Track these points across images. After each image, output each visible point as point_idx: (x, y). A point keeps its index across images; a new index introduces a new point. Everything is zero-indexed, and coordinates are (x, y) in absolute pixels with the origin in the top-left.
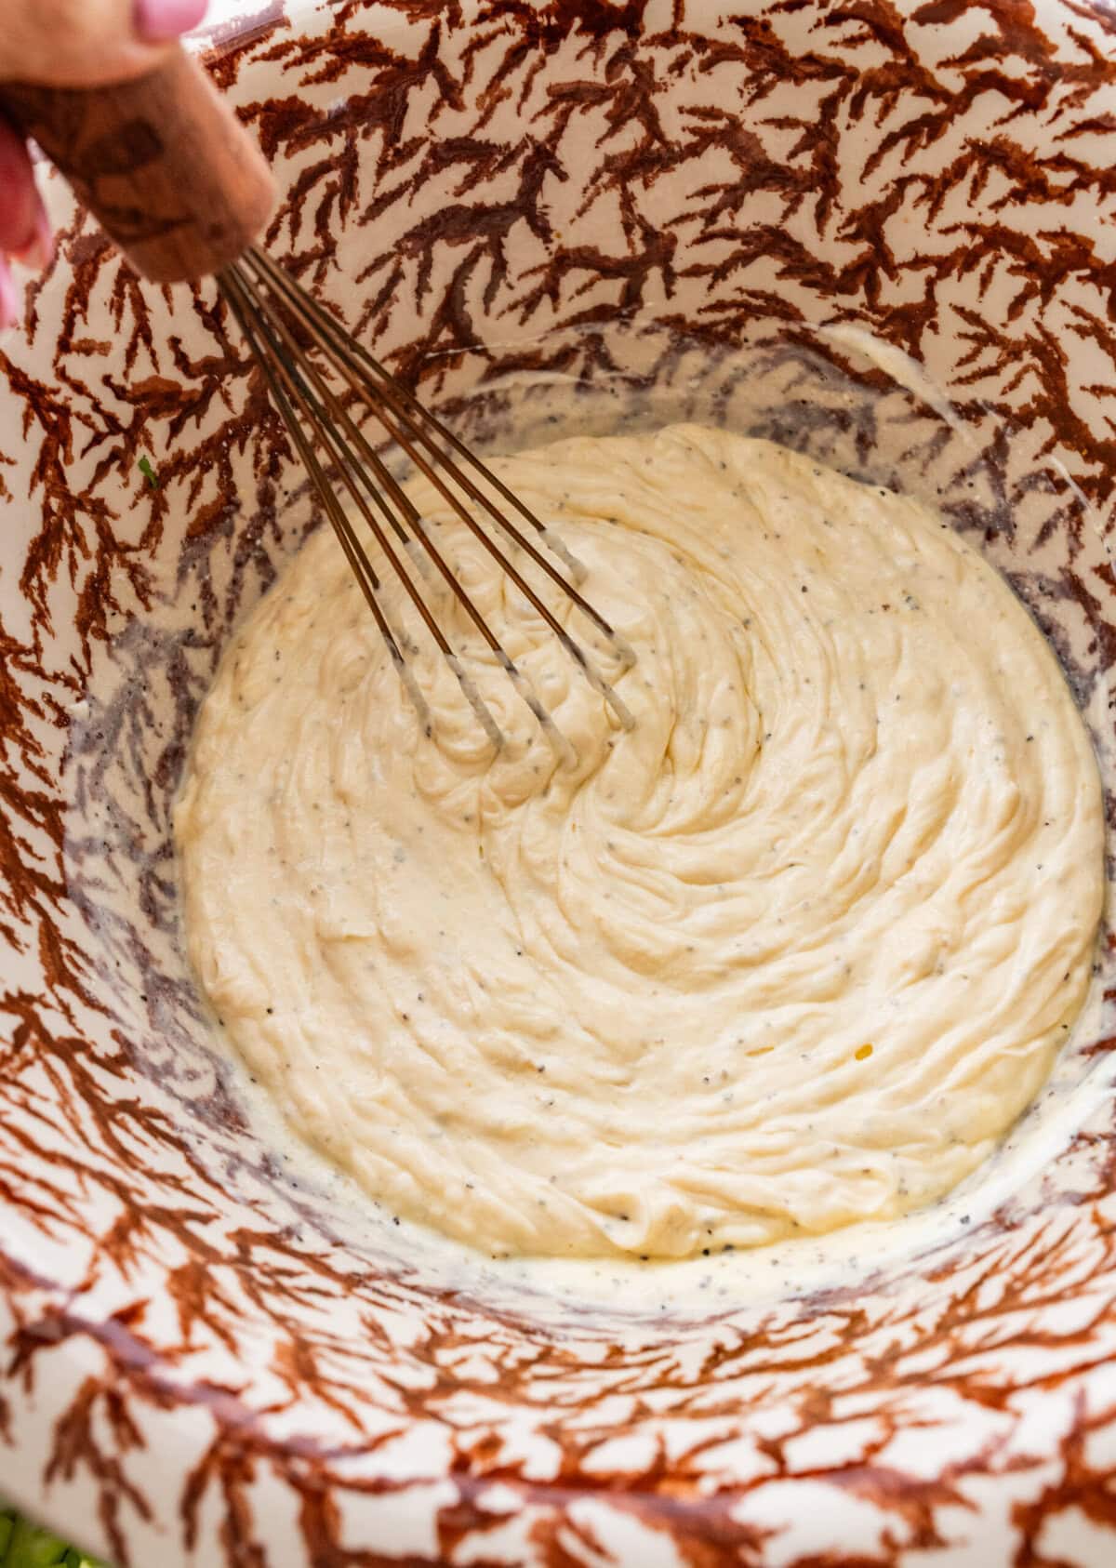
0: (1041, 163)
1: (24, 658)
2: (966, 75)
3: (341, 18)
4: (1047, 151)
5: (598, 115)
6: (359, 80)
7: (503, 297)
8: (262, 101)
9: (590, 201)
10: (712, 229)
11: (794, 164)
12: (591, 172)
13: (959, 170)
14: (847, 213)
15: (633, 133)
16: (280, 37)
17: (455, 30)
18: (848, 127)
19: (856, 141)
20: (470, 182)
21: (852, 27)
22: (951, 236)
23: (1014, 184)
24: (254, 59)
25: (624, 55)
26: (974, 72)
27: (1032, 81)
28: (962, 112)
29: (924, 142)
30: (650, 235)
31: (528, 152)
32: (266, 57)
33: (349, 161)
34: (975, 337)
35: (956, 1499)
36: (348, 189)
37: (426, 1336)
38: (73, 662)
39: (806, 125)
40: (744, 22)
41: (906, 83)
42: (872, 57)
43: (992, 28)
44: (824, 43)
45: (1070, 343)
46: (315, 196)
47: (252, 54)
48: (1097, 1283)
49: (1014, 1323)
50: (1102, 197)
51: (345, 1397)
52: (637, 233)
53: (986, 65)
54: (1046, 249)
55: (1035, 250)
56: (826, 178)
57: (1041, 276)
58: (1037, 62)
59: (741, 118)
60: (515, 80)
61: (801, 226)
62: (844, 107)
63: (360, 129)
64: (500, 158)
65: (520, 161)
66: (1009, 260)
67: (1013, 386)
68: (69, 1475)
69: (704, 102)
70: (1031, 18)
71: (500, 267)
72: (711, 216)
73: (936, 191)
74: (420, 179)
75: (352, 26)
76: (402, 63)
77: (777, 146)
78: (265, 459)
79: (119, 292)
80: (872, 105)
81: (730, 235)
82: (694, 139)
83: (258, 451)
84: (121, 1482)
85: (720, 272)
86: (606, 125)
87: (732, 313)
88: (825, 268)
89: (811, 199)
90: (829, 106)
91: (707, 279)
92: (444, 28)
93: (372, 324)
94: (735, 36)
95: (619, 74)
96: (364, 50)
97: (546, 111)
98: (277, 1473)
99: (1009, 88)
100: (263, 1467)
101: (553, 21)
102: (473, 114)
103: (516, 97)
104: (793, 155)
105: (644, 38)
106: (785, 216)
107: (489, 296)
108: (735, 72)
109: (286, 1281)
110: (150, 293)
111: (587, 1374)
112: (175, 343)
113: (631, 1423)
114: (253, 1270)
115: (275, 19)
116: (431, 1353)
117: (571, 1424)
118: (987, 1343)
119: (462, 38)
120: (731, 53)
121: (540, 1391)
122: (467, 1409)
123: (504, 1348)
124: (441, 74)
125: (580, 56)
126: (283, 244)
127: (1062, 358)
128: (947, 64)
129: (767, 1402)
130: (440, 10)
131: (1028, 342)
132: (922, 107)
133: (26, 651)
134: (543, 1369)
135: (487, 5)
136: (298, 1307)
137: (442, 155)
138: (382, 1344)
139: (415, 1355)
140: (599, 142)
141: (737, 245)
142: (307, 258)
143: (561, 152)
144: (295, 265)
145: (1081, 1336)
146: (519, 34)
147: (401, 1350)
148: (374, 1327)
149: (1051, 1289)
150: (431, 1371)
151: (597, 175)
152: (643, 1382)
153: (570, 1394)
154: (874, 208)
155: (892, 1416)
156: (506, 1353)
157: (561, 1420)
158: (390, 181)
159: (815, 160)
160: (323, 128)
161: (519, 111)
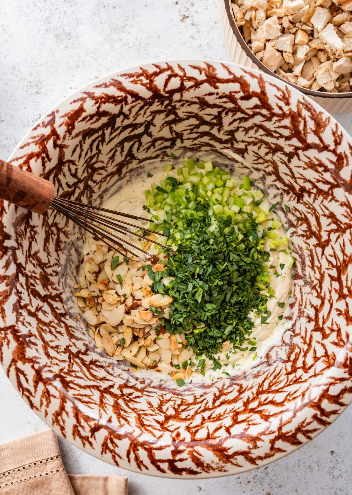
0: (271, 131)
1: (47, 266)
2: (253, 112)
3: (98, 108)
4: (272, 129)
5: (163, 115)
6: (104, 120)
7: (142, 148)
8: (81, 130)
9: (162, 129)
10: (192, 132)
11: (212, 121)
12: (161, 124)
13: (251, 128)
14: (225, 131)
15: (172, 117)
16: (84, 115)
17: (127, 106)
18: (225, 117)
19: (227, 119)
20: (132, 131)
21: (225, 100)
22: (251, 138)
23: (265, 133)
24: (79, 122)
25: (169, 104)
26: (255, 111)
27: (268, 115)
28: (252, 118)
29: (243, 121)
30: (177, 133)
31: (146, 123)
32: (81, 121)
33: (103, 135)
34: (257, 157)
35: (260, 439)
36: (103, 140)
37: (159, 402)
38: (56, 259)
39: (215, 115)
40: (198, 98)
41: (238, 111)
42: (230, 105)
43: (259, 103)
44: (218, 102)
45: (279, 164)
46: (96, 144)
47: (78, 120)
48: (285, 389)
49: (271, 396)
50: (285, 141)
51: (150, 429)
52: (174, 133)
53: (258, 110)
54: (273, 146)
55: (270, 145)
56: (220, 124)
57: (272, 150)
58: (270, 111)
59: (198, 113)
60: (142, 112)
61: (215, 131)
62: (224, 113)
63: (105, 129)
64: (139, 125)
65: (144, 125)
66: (264, 146)
67: (267, 167)
68: (106, 453)
69: (189, 111)
70: (268, 101)
71: (140, 144)
72: (192, 130)
73: (247, 130)
74: (120, 134)
75: (101, 109)
76: (115, 115)
77: (208, 118)
78: (89, 195)
79: (54, 180)
80: (230, 114)
81: (197, 133)
82: (187, 117)
83: (87, 195)
84: (115, 453)
85: (195, 139)
86: (165, 116)
87: (198, 146)
88: (221, 139)
89: (216, 128)
90: (220, 113)
91: (192, 140)
92: (124, 105)
93: (111, 161)
94: (197, 100)
95: (167, 108)
96: (105, 113)
97: (150, 116)
98: (142, 448)
99: (263, 116)
100: (140, 448)
101: (151, 100)
102: (132, 119)
103: (142, 115)
104: (211, 120)
105: (173, 101)
106: (210, 130)
107: (138, 149)
108: (198, 106)
109: (131, 397)
110: (61, 177)
111: (191, 407)
112: (67, 184)
113: (202, 424)
114: (125, 397)
115: (81, 110)
116: (161, 408)
117: (191, 426)
118: (265, 402)
119: (128, 107)
120: (195, 103)
121: (183, 415)
122: (172, 425)
123: (174, 402)
124: (124, 114)
125: (158, 106)
126: (89, 155)
127: (277, 166)
128: (248, 109)
129: (226, 415)
130: (122, 102)
131: (270, 161)
132: (243, 115)
133: (47, 264)
134: (182, 407)
135: (134, 99)
136: (135, 404)
137: (125, 128)
138: (152, 408)
139: (159, 410)
140: (163, 119)
141: (199, 134)
142: (94, 155)
143: (154, 122)
144: (91, 158)
145: (281, 404)
146: (142, 104)
147: (156, 409)
148: (150, 403)
149: (277, 388)
150: (163, 415)
151: (163, 124)
152: (202, 408)
153: (189, 415)
154: (232, 131)
155: (249, 421)
156: (175, 403)
157: (189, 425)
158: (113, 135)
159: (217, 121)
160: (96, 131)
161: (143, 117)
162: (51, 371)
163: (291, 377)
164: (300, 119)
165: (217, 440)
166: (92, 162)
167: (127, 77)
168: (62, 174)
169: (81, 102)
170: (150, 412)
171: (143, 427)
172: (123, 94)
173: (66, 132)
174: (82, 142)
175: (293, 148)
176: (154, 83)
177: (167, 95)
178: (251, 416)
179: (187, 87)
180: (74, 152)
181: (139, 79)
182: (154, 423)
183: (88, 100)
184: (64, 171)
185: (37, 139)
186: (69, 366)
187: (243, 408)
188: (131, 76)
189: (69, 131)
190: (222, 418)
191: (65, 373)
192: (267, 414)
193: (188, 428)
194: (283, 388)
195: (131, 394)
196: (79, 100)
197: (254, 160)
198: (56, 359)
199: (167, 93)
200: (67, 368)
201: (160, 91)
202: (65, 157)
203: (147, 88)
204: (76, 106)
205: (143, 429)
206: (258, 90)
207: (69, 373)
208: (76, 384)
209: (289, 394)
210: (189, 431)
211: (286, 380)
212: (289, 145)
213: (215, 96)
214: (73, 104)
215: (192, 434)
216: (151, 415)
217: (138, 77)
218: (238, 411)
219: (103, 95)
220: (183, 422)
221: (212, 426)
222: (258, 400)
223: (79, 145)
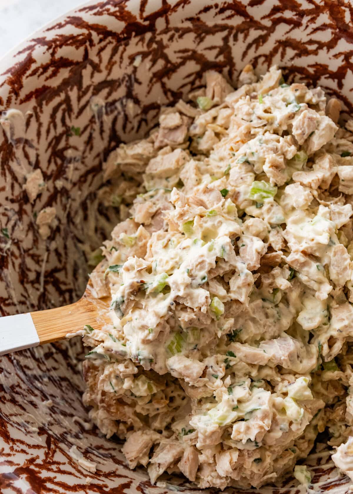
0: (304, 43)
2: (271, 20)
3: (53, 54)
4: (305, 39)
5: (148, 62)
6: (64, 73)
7: (129, 126)
8: (33, 90)
9: (151, 89)
10: (194, 87)
11: (218, 60)
12: (149, 79)
13: (275, 50)
14: (239, 71)
15: (160, 63)
16: (33, 66)
17: (93, 48)
18: (234, 45)
19: (237, 49)
20: (109, 94)
21: (228, 13)
23: (296, 52)
24: (27, 77)
25: (152, 40)
26: (274, 18)
27: (295, 18)
28: (273, 32)
29: (261, 44)
30: (173, 94)
31: (127, 79)
32: (31, 75)
33: (67, 100)
36: (69, 109)
39: (220, 47)
40: (191, 19)
41: (251, 27)
42: (237, 21)
44: (219, 20)
46: (59, 115)
47: (26, 75)
50: (328, 51)
52: (169, 94)
53: (278, 15)
54: (311, 70)
55: (307, 71)
56: (229, 62)
57: (311, 79)
58: (295, 11)
59: (196, 49)
60: (117, 58)
62: (231, 39)
63: (69, 89)
64: (118, 84)
65: (124, 83)
66: (299, 76)
69: (182, 48)
71: (126, 118)
72: (193, 83)
73: (269, 59)
74: (92, 99)
75: (57, 56)
76: (78, 63)
77: (211, 56)
80: (241, 36)
82: (182, 60)
86: (151, 63)
89: (226, 69)
90: (226, 39)
92: (89, 48)
93: (88, 148)
94: (188, 25)
95: (151, 47)
96: (64, 63)
97: (129, 65)
99: (288, 22)
101: (125, 35)
102: (105, 73)
103: (118, 63)
104: (217, 57)
105: (158, 32)
107: (124, 128)
108: (192, 36)
110: (13, 165)
115: (30, 61)
119: (96, 49)
120: (187, 31)
124: (92, 63)
125: (137, 44)
126: (52, 134)
128: (264, 18)
130: (85, 42)
132: (260, 33)
133: (7, 299)
135: (101, 36)
140: (150, 70)
142: (61, 135)
143: (138, 76)
144: (58, 139)
146: (115, 43)
151: (151, 80)
158: (83, 101)
159: (225, 57)
160: (56, 92)
161: (120, 67)
162: (10, 463)
164: (343, 8)
166: (60, 147)
167: (87, 10)
168: (15, 160)
169: (27, 52)
172: (85, 31)
173: (10, 93)
174: (38, 110)
175: (342, 57)
176: (126, 9)
177: (147, 23)
179: (172, 6)
180: (28, 124)
181: (104, 9)
183: (37, 47)
184: (17, 156)
186: (47, 454)
188: (91, 8)
189: (15, 92)
191: (37, 465)
196: (24, 50)
198: (22, 442)
199: (146, 19)
200: (42, 457)
201: (135, 18)
203: (117, 17)
204: (22, 58)
207: (46, 465)
208: (58, 484)
212: (336, 56)
213: (213, 11)
214: (17, 56)
217: (102, 7)
219: (58, 37)
223: (34, 115)
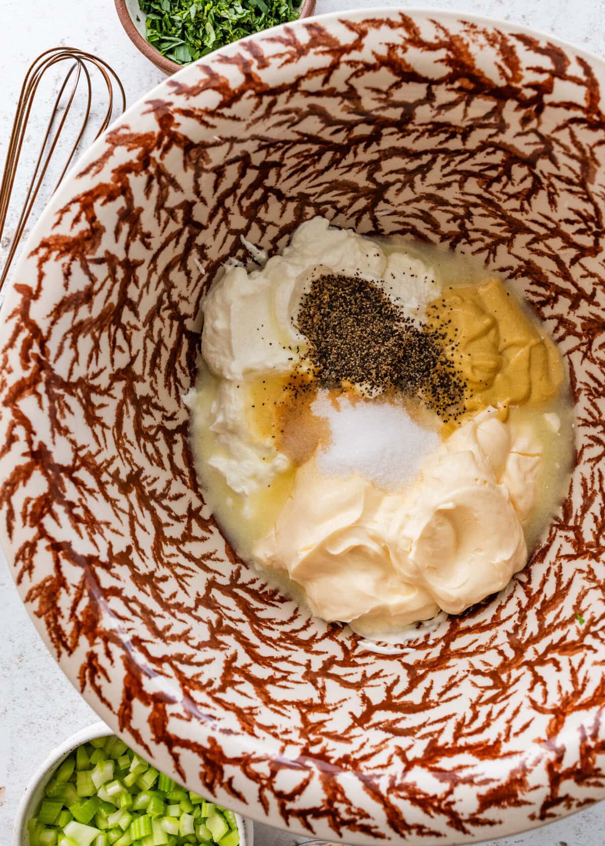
0: (141, 618)
2: (161, 667)
3: (450, 792)
4: (138, 620)
5: (329, 727)
6: (446, 763)
7: (390, 681)
8: (498, 761)
9: (340, 702)
10: (285, 674)
11: (242, 679)
12: (337, 711)
13: (174, 638)
14: (224, 652)
15: (314, 717)
16: (484, 790)
17: (393, 774)
18: (216, 679)
19: (214, 672)
20: (398, 721)
21: (205, 711)
22: (183, 619)
23: (154, 619)
24: (498, 780)
25: (313, 743)
26: (158, 667)
27: (135, 649)
28: (167, 656)
29: (185, 656)
30: (314, 683)
31: (366, 725)
32: (493, 780)
33: (458, 735)
34: (183, 581)
35: (378, 57)
36: (460, 726)
37: (532, 200)
39: (234, 689)
40: (252, 734)
41: (187, 680)
42: (199, 696)
43: (145, 680)
44: (219, 711)
45: (149, 552)
46: (478, 724)
47: (499, 784)
48: (295, 137)
49: (326, 135)
50: (122, 589)
51: (574, 151)
52: (320, 685)
53: (152, 666)
54: (148, 588)
55: (152, 593)
56: (229, 667)
57: (152, 582)
58: (130, 655)
59: (262, 704)
60: (367, 750)
61: (243, 659)
62: (216, 686)
63: (450, 746)
64: (381, 726)
65: (371, 723)
66: (163, 596)
67: (172, 555)
69: (279, 716)
71: (389, 690)
72: (284, 678)
73: (184, 637)
74: (424, 725)
75: (446, 786)
76: (423, 765)
77: (248, 687)
78: (520, 632)
79: (584, 685)
80: (204, 680)
81: (276, 669)
82: (285, 706)
83: (523, 635)
85: (284, 659)
86: (326, 724)
87: (282, 644)
88: (237, 639)
89: (238, 664)
90: (222, 689)
91: (290, 659)
92: (399, 777)
93: (456, 679)
94: (257, 730)
95: (317, 739)
96: (441, 775)
97: (354, 737)
99: (146, 652)
101: (344, 765)
102: (391, 743)
103: (368, 745)
104: (242, 683)
105: (302, 747)
106: (250, 665)
107: (396, 682)
109: (582, 226)
110: (569, 688)
111: (476, 169)
112: (559, 670)
113: (471, 128)
114: (595, 229)
115: (486, 802)
116: (533, 184)
117: (493, 131)
118: (340, 127)
119: (391, 771)
120: (261, 727)
121: (498, 157)
122: (529, 144)
123: (504, 191)
124: (405, 760)
125: (334, 750)
126: (497, 708)
127: (153, 550)
128: (168, 676)
129: (421, 129)
130: (400, 785)
131: (163, 564)
132: (183, 668)
134: (493, 174)
135: (376, 781)
136: (581, 209)
137: (410, 732)
138: (552, 190)
139: (541, 183)
140: (331, 720)
141: (274, 664)
142: (486, 702)
143: (350, 722)
144: (493, 700)
145: (313, 110)
146: (362, 765)
147: (545, 186)
148: (552, 202)
149: (308, 146)
150: (537, 171)
151: (334, 710)
152: (458, 159)
153: (488, 154)
154: (211, 647)
155: (385, 100)
156: (504, 186)
157: (496, 135)
158: (438, 727)
159: (233, 676)
160: (469, 748)
161: (368, 740)
163: (275, 157)
164: (81, 618)
165: (457, 84)
166: (494, 692)
167: (373, 830)
168: (564, 692)
169: (482, 816)
170: (559, 185)
171: (587, 158)
172: (394, 800)
173: (531, 770)
174: (503, 738)
175: (113, 570)
176: (325, 797)
177: (310, 764)
178: (377, 110)
179: (267, 763)
180: (526, 726)
181: (352, 817)
182: (562, 159)
183: (466, 817)
184: (558, 696)
185: (593, 780)
187: (385, 131)
188: (366, 829)
189: (524, 769)
190: (430, 127)
192: (346, 102)
193: (502, 127)
194: (299, 142)
195: (580, 232)
196: (483, 823)
197: (191, 576)
199: (306, 768)
201: (321, 778)
202: (547, 723)
203: (343, 793)
204: (493, 812)
205: (588, 154)
206: (136, 703)
209: (294, 124)
210: (502, 121)
211: (287, 155)
212: (118, 578)
213: (222, 725)
214: (497, 820)
215: (500, 113)
216: (559, 178)
217: (354, 821)
218: (394, 129)
219: (432, 813)
220: (505, 144)
221: (455, 116)
222: (352, 136)
223: (511, 734)
